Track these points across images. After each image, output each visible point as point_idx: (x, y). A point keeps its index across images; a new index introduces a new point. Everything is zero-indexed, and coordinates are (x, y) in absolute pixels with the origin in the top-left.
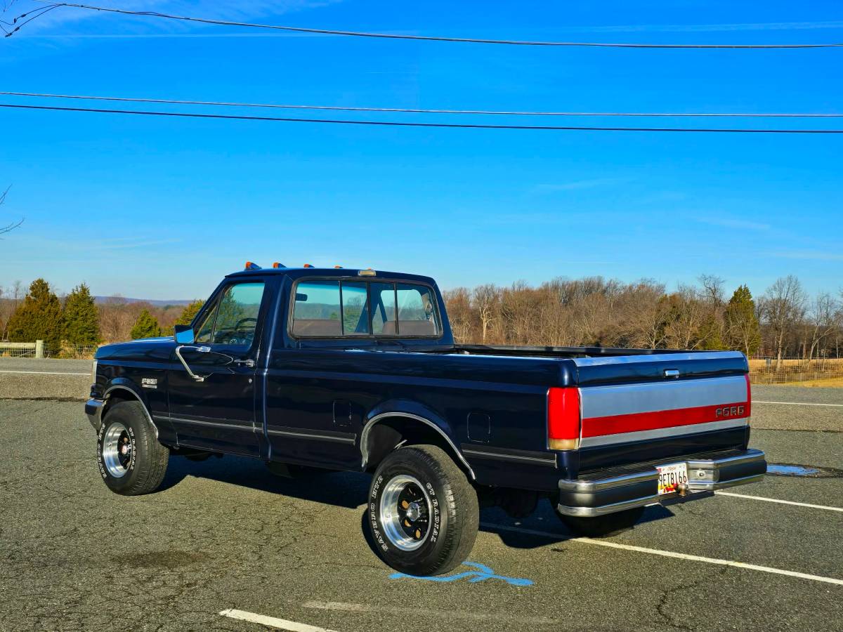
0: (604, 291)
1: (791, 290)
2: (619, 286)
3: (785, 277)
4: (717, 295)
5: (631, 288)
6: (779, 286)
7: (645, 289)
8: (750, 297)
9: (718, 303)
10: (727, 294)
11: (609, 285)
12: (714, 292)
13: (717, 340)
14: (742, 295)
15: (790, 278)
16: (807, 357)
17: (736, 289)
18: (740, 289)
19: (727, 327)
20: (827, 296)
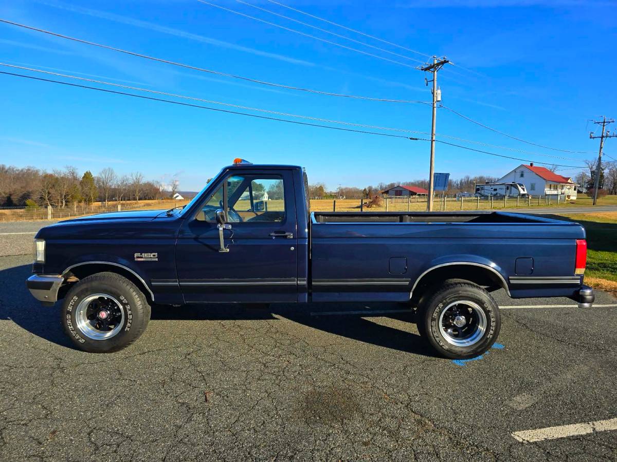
0: (7, 172)
1: (110, 173)
2: (15, 169)
3: (107, 168)
4: (75, 175)
5: (22, 170)
6: (104, 171)
7: (30, 171)
8: (92, 176)
9: (75, 179)
10: (81, 174)
11: (9, 168)
12: (73, 174)
13: (78, 195)
14: (87, 176)
15: (109, 169)
16: (119, 200)
17: (85, 172)
18: (87, 172)
19: (83, 189)
20: (126, 176)
